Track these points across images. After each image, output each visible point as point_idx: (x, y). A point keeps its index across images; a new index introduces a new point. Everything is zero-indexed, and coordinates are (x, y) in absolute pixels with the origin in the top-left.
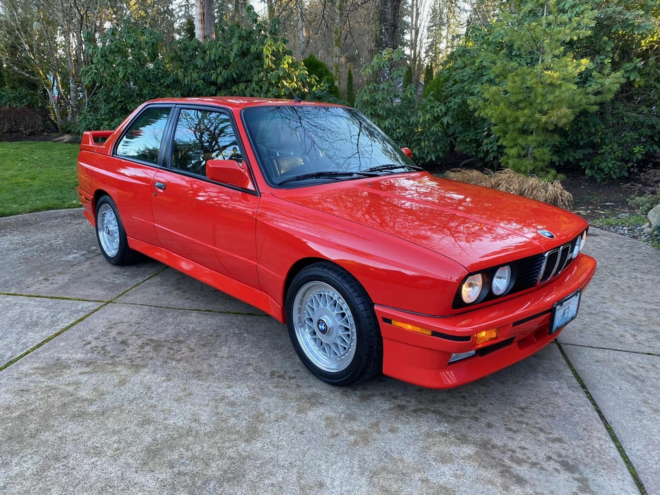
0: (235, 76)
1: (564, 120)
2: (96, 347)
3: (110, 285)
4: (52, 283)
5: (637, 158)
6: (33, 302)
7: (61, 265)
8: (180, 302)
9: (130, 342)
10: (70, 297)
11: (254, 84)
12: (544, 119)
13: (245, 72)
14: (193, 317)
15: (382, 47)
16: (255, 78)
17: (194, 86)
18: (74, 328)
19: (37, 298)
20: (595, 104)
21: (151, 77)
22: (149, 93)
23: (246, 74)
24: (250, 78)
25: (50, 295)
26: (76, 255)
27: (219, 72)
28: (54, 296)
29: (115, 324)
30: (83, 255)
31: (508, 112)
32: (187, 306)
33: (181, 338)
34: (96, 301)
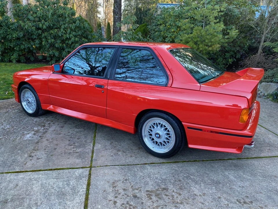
0: (52, 25)
1: (218, 50)
2: (123, 204)
3: (77, 154)
4: (38, 159)
5: (230, 63)
6: (41, 175)
7: (29, 144)
8: (130, 160)
9: (138, 195)
10: (62, 167)
11: (62, 30)
12: (210, 49)
13: (56, 23)
14: (149, 169)
15: (116, 14)
16: (63, 27)
17: (30, 29)
18: (91, 191)
19: (41, 172)
20: (227, 43)
21: (4, 24)
22: (3, 33)
23: (57, 25)
24: (59, 26)
25: (46, 168)
26: (30, 135)
27: (43, 23)
28: (50, 168)
29: (114, 183)
30: (34, 134)
31: (195, 46)
32: (137, 162)
33: (163, 186)
34: (82, 168)
